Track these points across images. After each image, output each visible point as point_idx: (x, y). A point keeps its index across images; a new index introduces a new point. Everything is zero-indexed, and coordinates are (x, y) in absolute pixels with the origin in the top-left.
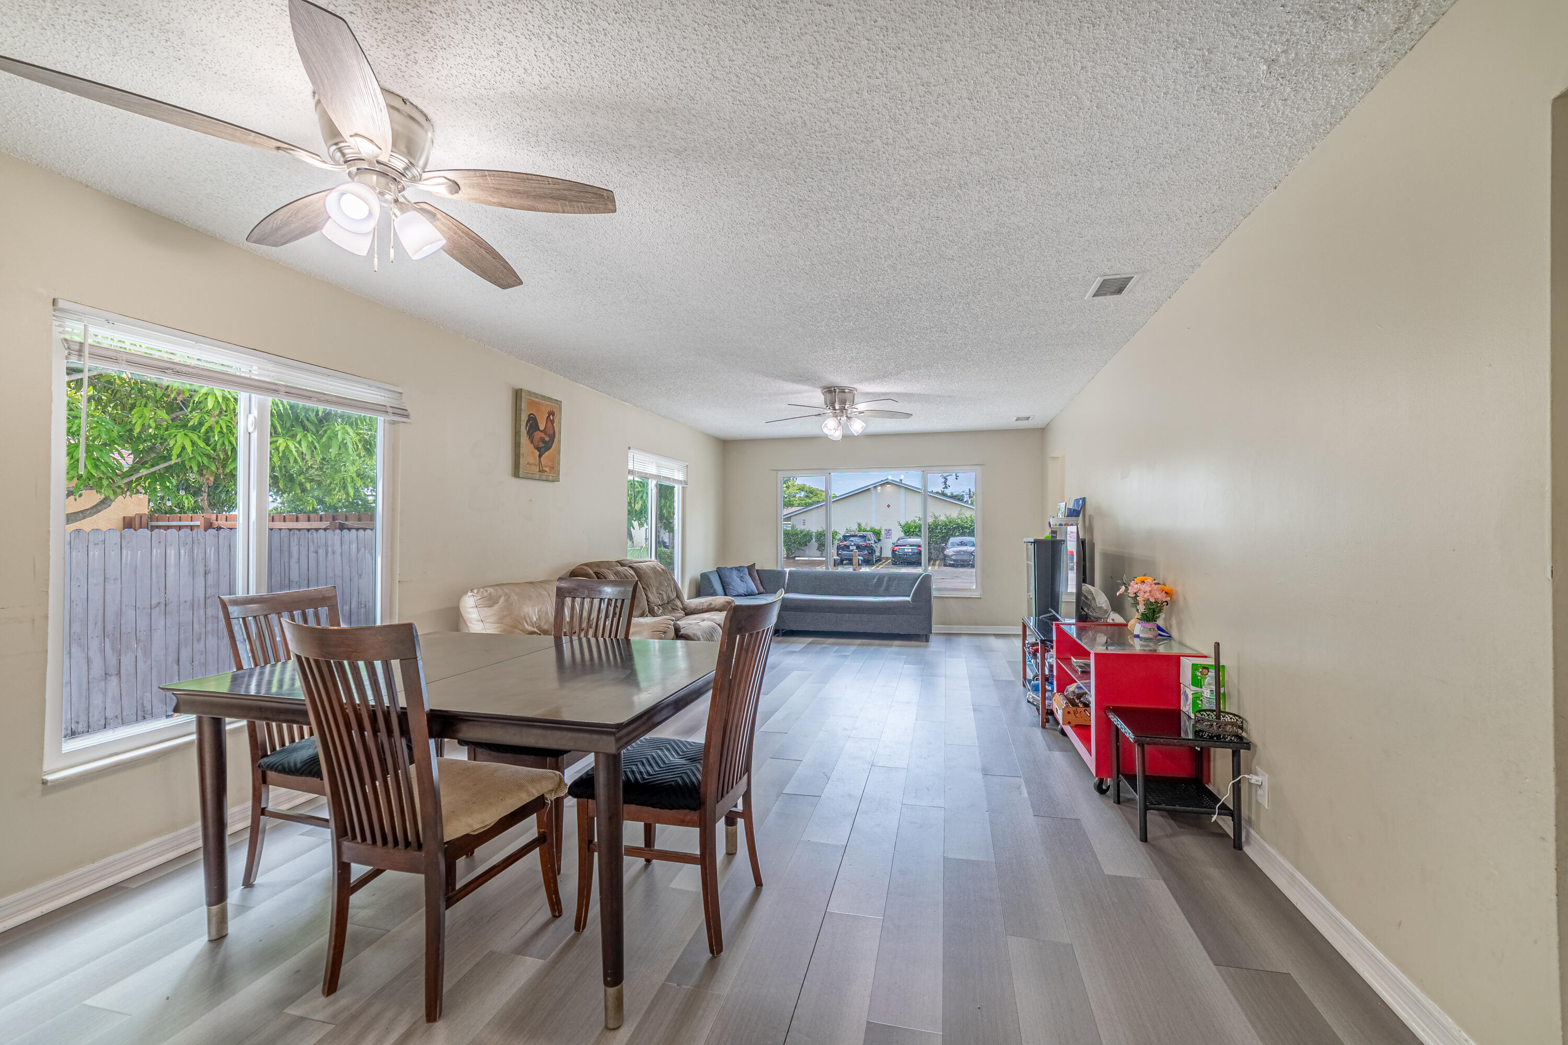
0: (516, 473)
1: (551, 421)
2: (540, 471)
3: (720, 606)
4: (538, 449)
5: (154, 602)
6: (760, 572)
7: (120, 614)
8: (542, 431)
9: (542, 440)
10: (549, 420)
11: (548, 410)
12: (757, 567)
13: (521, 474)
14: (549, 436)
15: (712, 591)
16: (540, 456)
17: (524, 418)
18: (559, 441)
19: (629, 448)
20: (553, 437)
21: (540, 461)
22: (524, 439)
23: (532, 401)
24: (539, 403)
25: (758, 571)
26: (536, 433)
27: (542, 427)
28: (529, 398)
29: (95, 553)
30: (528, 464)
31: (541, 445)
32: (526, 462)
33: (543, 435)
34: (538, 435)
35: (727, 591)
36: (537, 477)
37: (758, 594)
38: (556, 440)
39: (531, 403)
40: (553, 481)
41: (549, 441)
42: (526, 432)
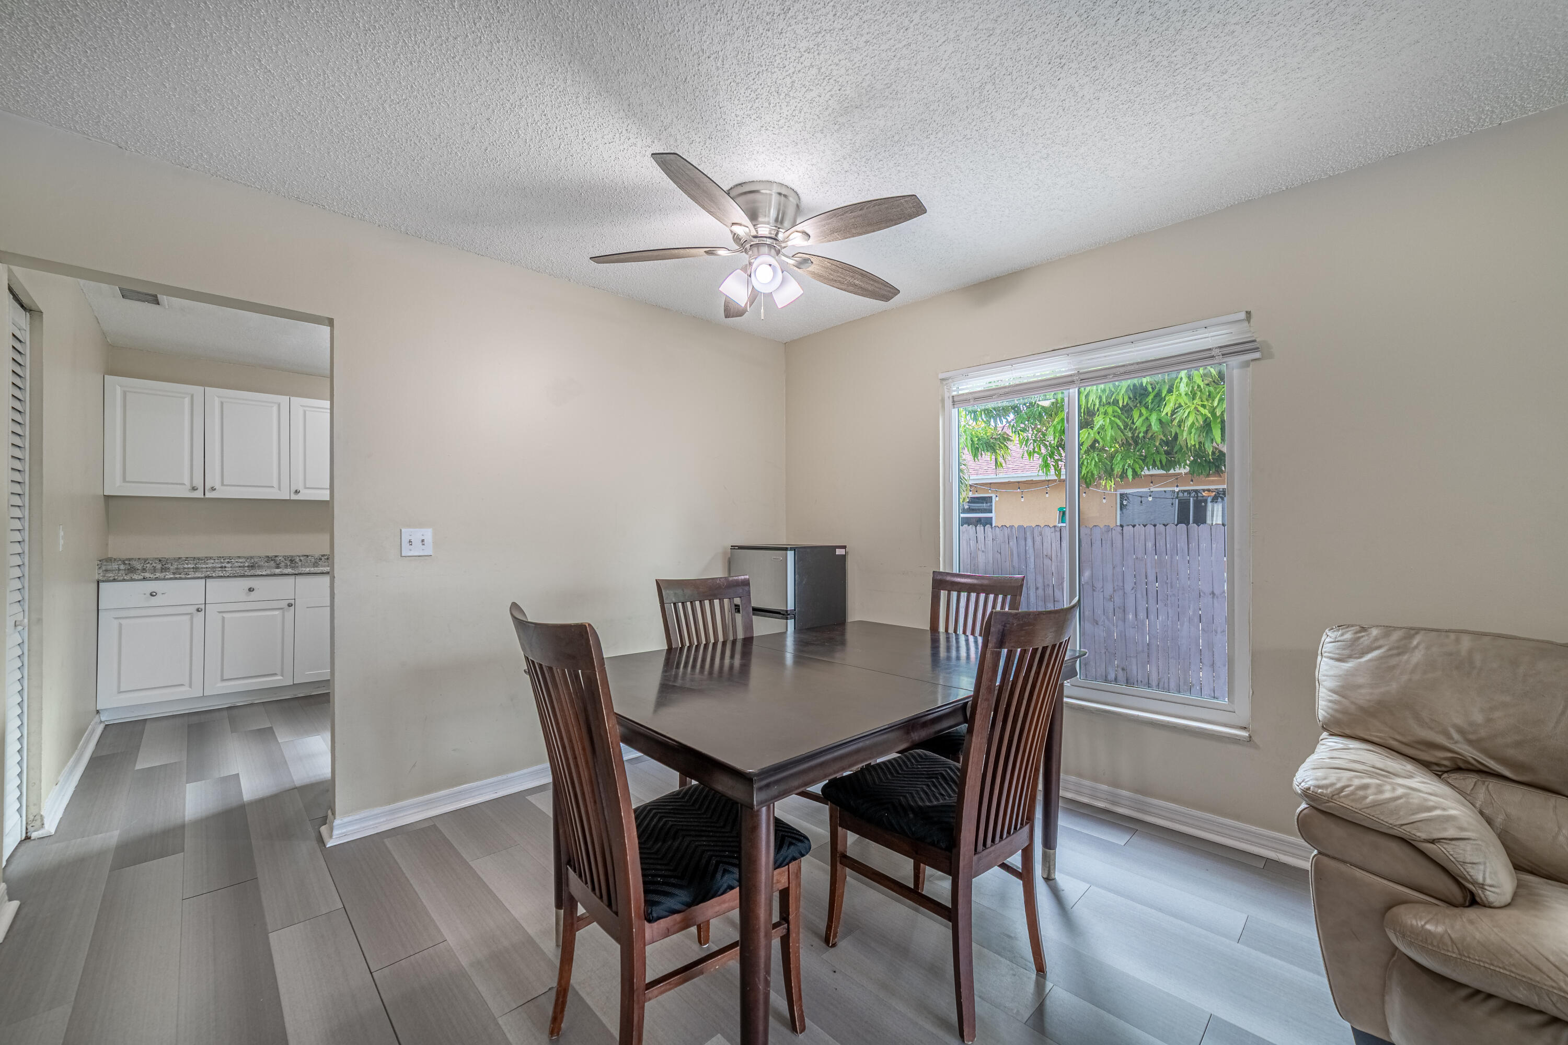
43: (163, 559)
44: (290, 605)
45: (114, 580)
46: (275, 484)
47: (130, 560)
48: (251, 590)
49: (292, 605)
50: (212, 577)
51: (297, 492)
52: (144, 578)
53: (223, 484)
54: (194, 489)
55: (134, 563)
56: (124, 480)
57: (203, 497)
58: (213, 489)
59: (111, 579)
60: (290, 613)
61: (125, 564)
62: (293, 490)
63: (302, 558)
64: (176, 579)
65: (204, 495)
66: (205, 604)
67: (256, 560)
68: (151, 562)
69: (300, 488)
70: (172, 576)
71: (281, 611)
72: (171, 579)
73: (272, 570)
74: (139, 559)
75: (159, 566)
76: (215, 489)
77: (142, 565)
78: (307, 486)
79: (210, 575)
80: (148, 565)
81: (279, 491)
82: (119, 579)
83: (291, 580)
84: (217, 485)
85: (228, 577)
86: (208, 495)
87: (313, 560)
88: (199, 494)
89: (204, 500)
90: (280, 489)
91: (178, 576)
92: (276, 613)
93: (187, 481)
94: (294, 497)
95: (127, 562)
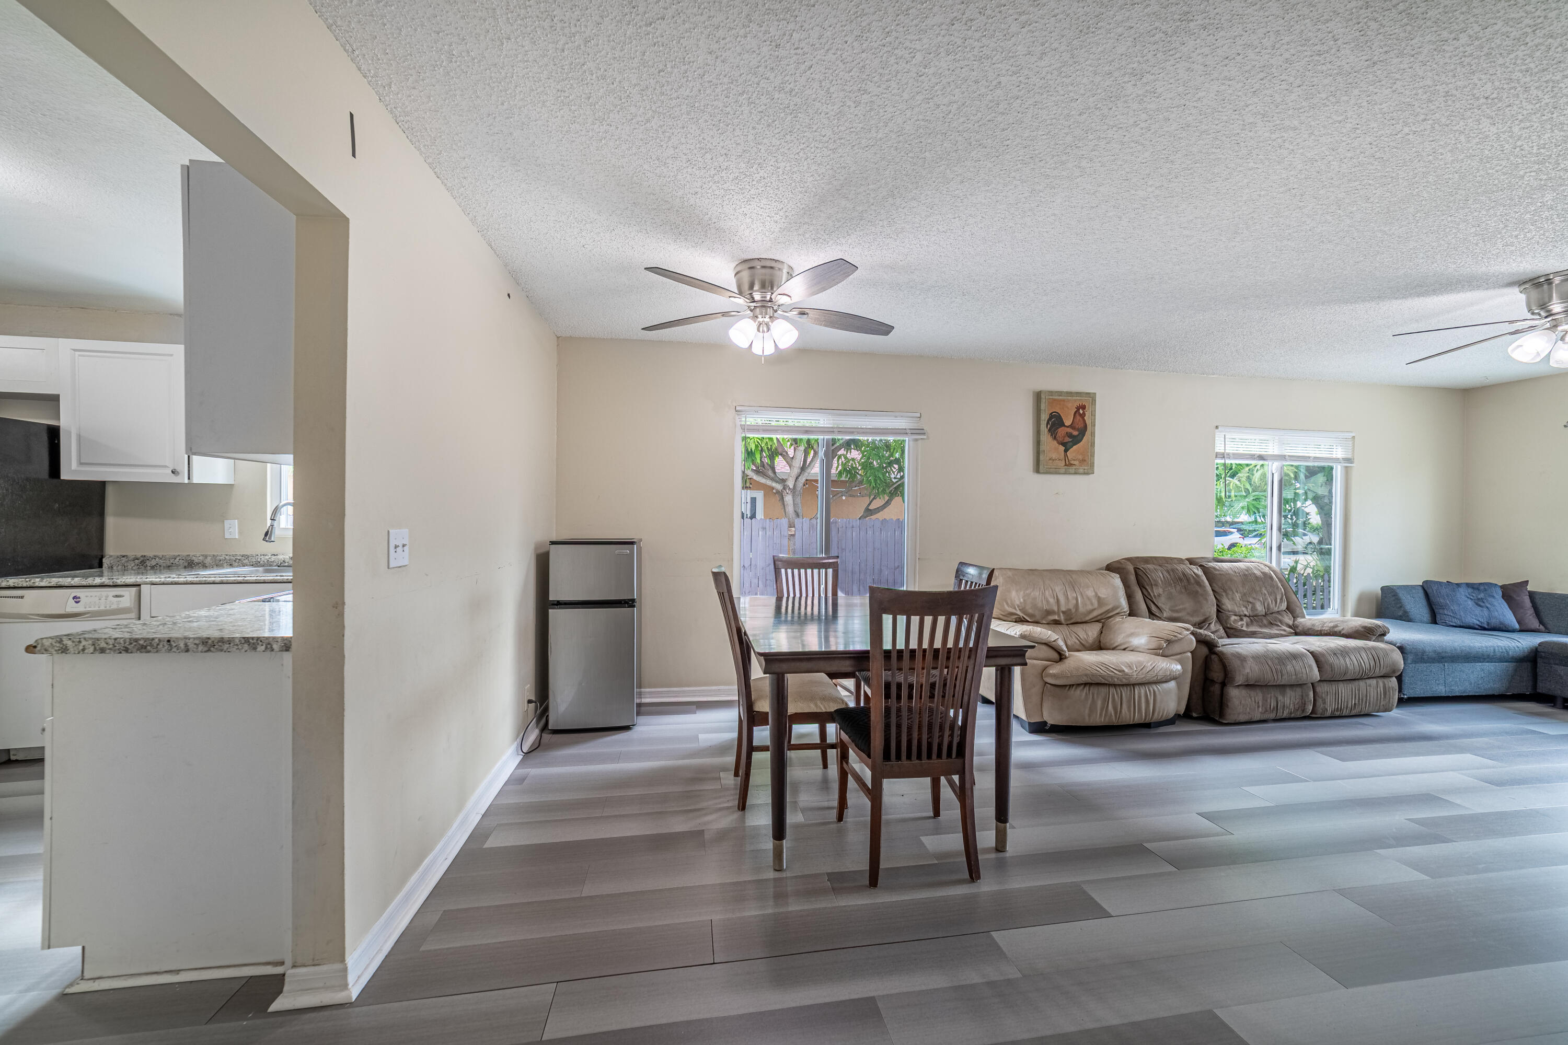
0: (1037, 470)
1: (1080, 415)
2: (1066, 465)
3: (1350, 631)
4: (1063, 444)
5: (896, 565)
6: (1537, 597)
7: (881, 571)
8: (1068, 427)
9: (1070, 435)
10: (1077, 415)
11: (1077, 404)
12: (1530, 588)
13: (1041, 470)
14: (1078, 430)
15: (1400, 613)
16: (1066, 451)
17: (1045, 417)
18: (1093, 434)
19: (1217, 427)
20: (1083, 430)
21: (1066, 455)
22: (1046, 437)
23: (1055, 400)
24: (1064, 401)
25: (1532, 595)
26: (1060, 430)
27: (1068, 422)
28: (1051, 397)
29: (870, 532)
30: (1050, 459)
31: (1067, 439)
32: (1048, 458)
33: (1069, 430)
34: (1061, 431)
35: (1438, 617)
36: (1063, 471)
37: (1521, 631)
38: (1088, 433)
39: (1052, 402)
40: (1088, 474)
41: (1078, 435)
42: (1046, 430)
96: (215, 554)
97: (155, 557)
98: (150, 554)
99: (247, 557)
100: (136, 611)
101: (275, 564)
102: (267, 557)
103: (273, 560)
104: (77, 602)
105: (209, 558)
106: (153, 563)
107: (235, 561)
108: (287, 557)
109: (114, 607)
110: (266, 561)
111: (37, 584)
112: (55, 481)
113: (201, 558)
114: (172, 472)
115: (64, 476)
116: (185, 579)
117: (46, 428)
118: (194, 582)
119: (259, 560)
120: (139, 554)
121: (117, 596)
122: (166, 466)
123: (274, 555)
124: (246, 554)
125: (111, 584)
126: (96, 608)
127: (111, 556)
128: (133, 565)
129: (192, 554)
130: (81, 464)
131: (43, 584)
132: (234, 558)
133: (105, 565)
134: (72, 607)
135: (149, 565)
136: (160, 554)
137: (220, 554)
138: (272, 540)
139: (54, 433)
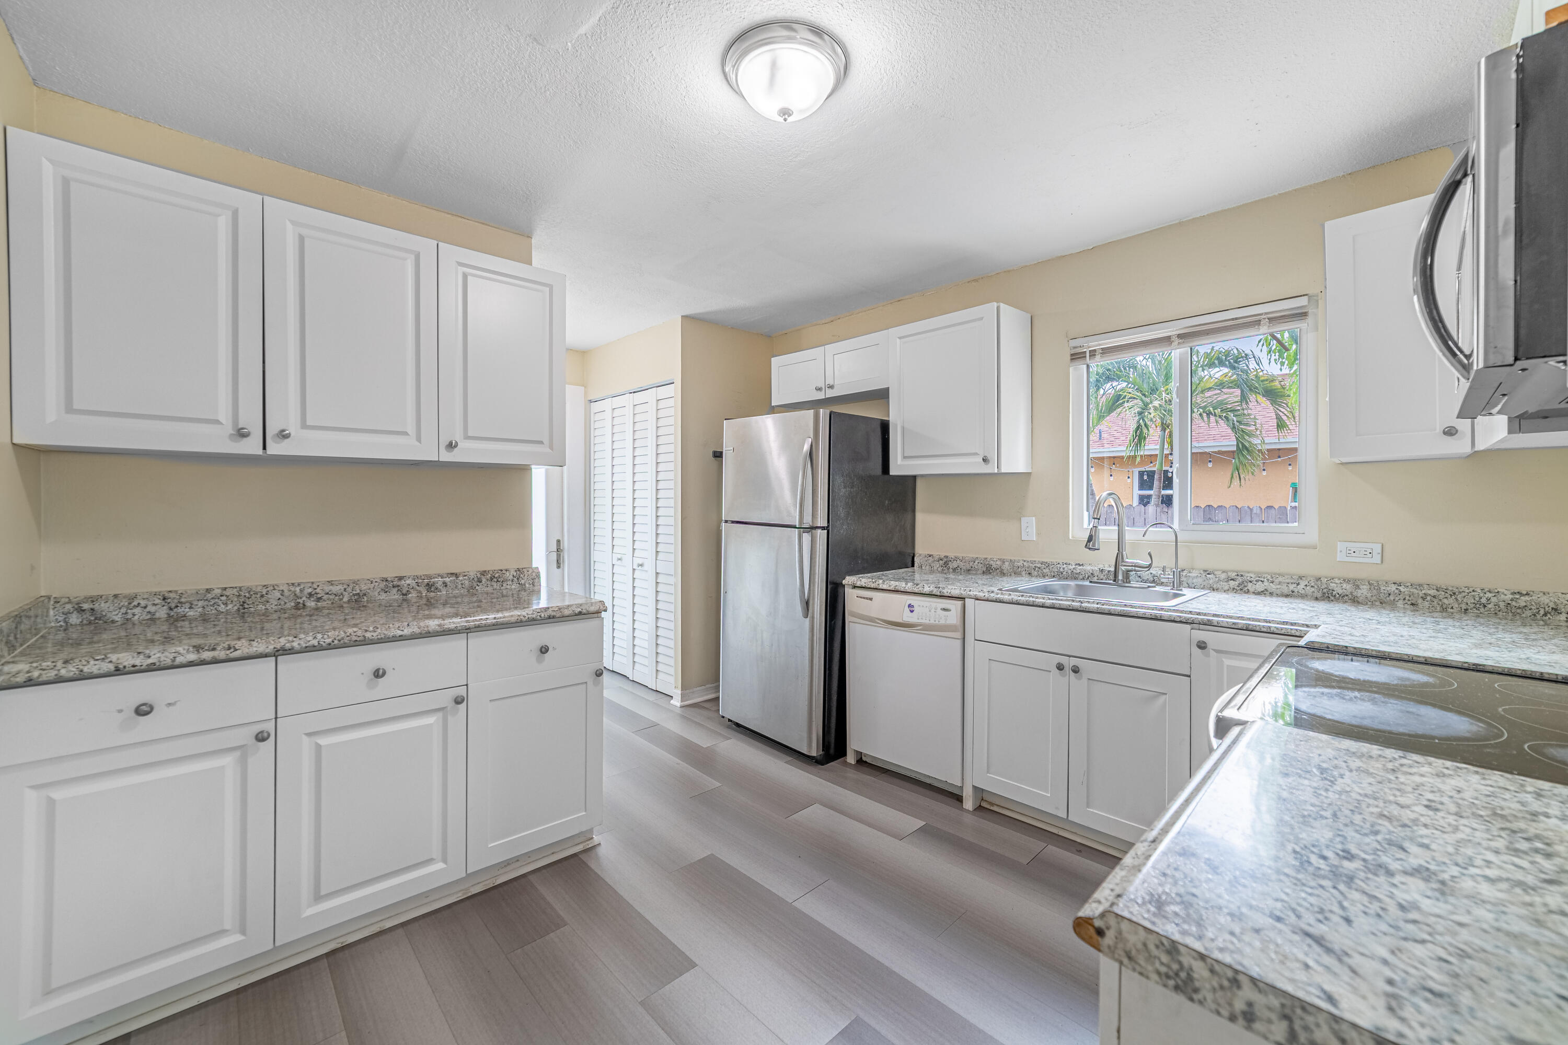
43: (172, 595)
44: (458, 701)
45: (30, 683)
46: (411, 429)
47: (93, 599)
48: (378, 674)
49: (463, 701)
50: (290, 651)
51: (451, 446)
52: (117, 669)
53: (304, 426)
54: (242, 434)
55: (102, 606)
56: (69, 409)
57: (260, 451)
58: (283, 435)
59: (20, 679)
60: (457, 720)
61: (81, 610)
62: (444, 442)
63: (447, 580)
64: (203, 663)
65: (264, 448)
66: (276, 718)
67: (364, 587)
68: (143, 603)
69: (458, 437)
70: (192, 657)
71: (440, 714)
72: (191, 664)
73: (422, 624)
74: (116, 596)
75: (162, 613)
76: (287, 436)
77: (124, 610)
78: (470, 434)
79: (288, 646)
80: (137, 611)
81: (418, 444)
82: (44, 678)
83: (457, 644)
84: (293, 428)
85: (330, 647)
86: (275, 449)
87: (467, 582)
88: (252, 447)
89: (264, 461)
90: (419, 439)
91: (207, 655)
92: (430, 720)
93: (224, 415)
94: (446, 457)
95: (86, 606)
96: (1012, 558)
97: (956, 559)
98: (951, 555)
99: (1048, 565)
100: (961, 629)
101: (1081, 577)
102: (1070, 567)
103: (1078, 571)
104: (912, 611)
105: (1007, 563)
106: (955, 565)
107: (1035, 569)
108: (1096, 569)
109: (942, 622)
110: (1069, 571)
111: (881, 587)
112: (886, 476)
113: (998, 563)
114: (983, 459)
115: (893, 471)
116: (1010, 597)
117: (879, 423)
118: (1021, 602)
119: (1061, 570)
120: (943, 554)
121: (944, 610)
122: (976, 454)
123: (1080, 565)
124: (1045, 560)
125: (939, 594)
126: (927, 622)
127: (920, 555)
128: (938, 566)
129: (989, 557)
130: (905, 457)
131: (885, 587)
132: (1033, 566)
133: (916, 564)
134: (908, 617)
135: (951, 567)
136: (960, 555)
137: (1016, 559)
138: (1096, 547)
139: (885, 427)
